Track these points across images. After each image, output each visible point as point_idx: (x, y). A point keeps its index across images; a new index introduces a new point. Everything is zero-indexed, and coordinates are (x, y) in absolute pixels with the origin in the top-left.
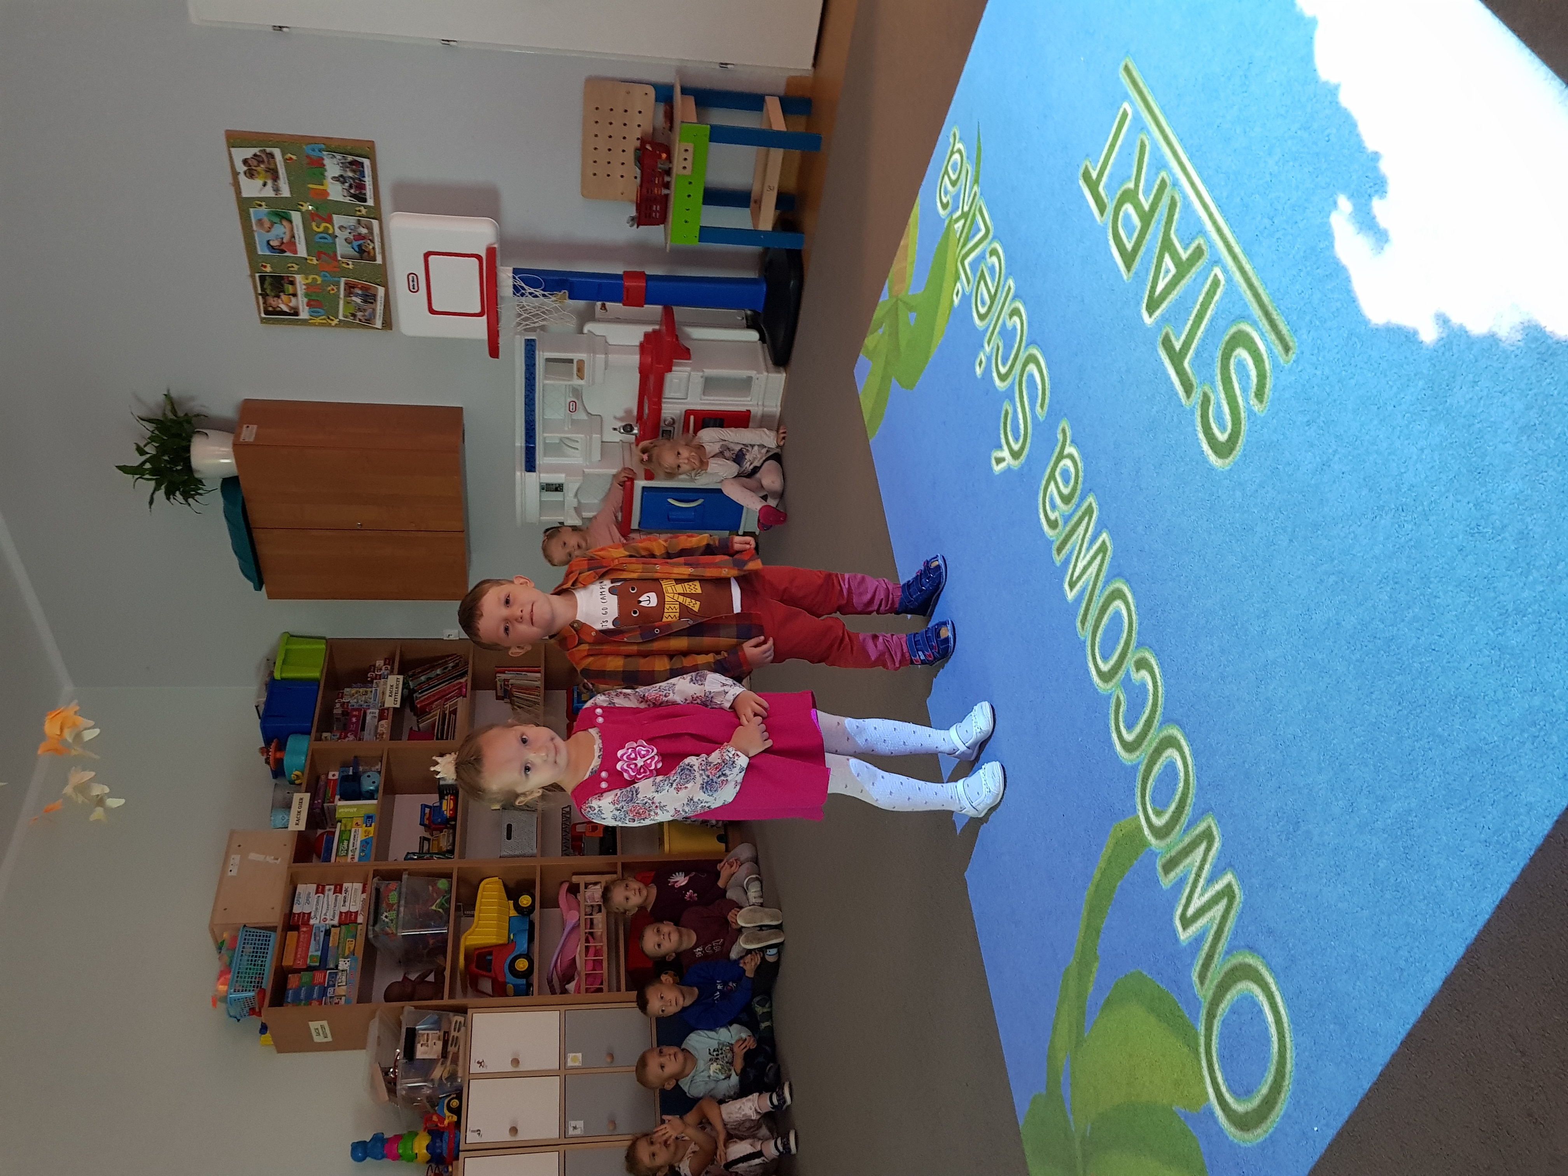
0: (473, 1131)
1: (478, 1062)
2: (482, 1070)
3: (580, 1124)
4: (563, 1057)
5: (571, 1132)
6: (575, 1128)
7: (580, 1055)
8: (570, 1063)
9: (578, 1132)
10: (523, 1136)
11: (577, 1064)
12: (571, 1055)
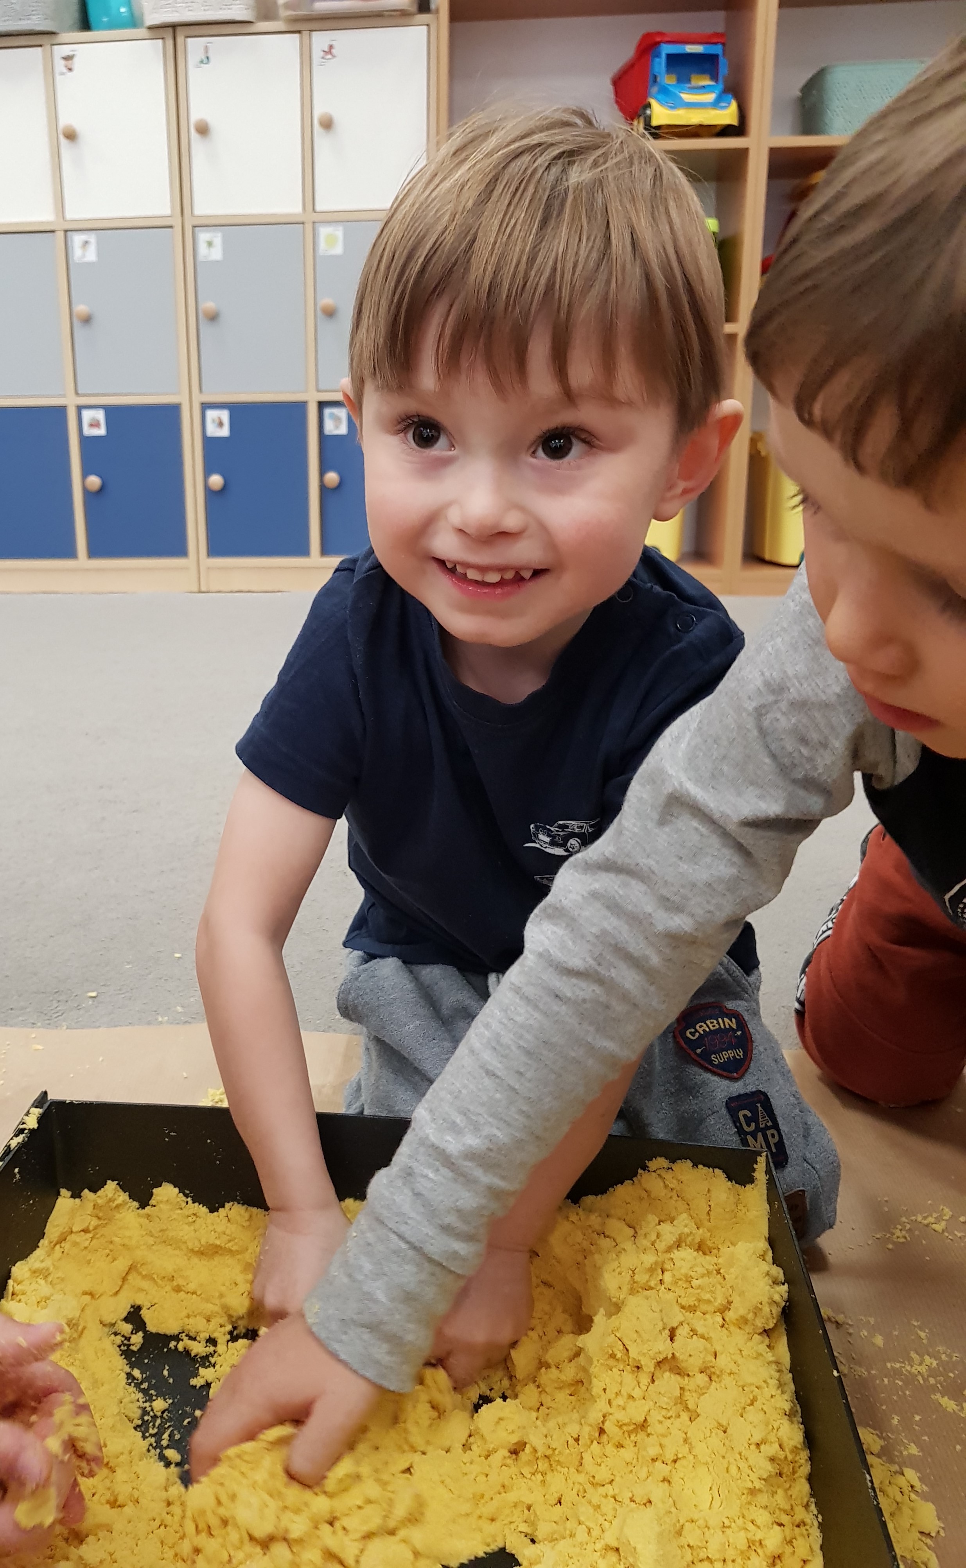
0: (206, 49)
1: (331, 47)
2: (317, 54)
3: (216, 254)
4: (334, 218)
5: (203, 236)
6: (210, 244)
7: (338, 250)
8: (324, 231)
9: (203, 249)
10: (198, 146)
11: (322, 246)
12: (339, 232)
